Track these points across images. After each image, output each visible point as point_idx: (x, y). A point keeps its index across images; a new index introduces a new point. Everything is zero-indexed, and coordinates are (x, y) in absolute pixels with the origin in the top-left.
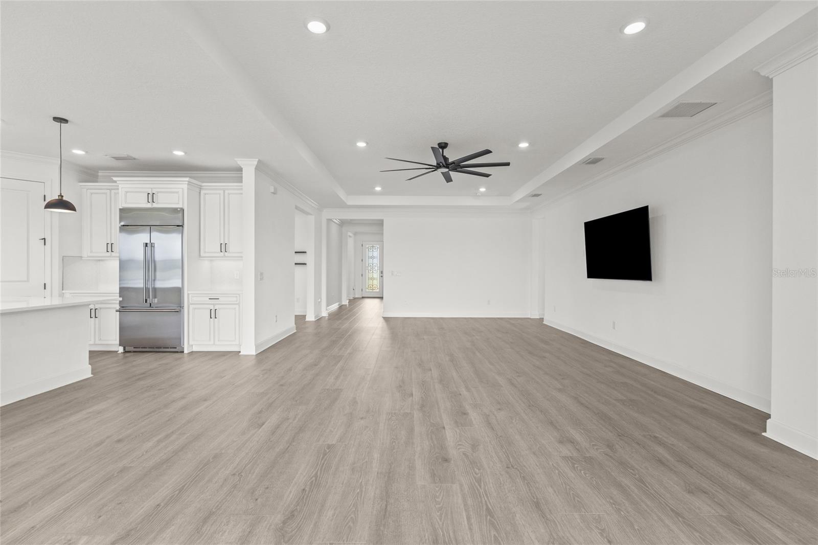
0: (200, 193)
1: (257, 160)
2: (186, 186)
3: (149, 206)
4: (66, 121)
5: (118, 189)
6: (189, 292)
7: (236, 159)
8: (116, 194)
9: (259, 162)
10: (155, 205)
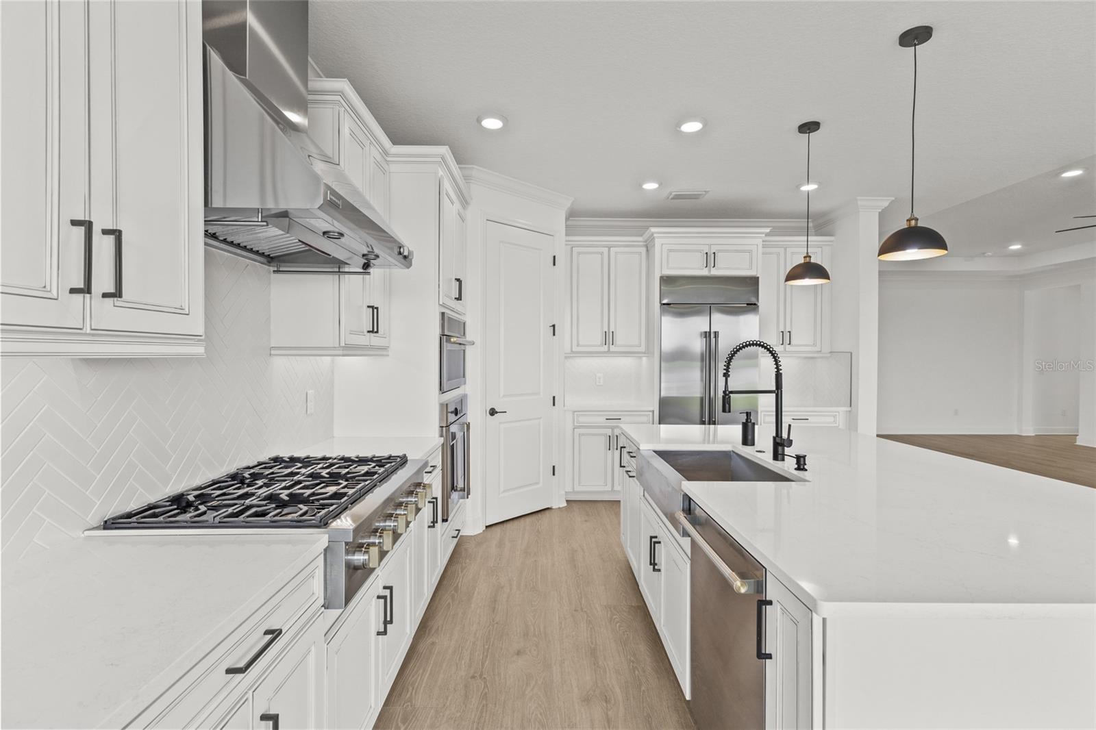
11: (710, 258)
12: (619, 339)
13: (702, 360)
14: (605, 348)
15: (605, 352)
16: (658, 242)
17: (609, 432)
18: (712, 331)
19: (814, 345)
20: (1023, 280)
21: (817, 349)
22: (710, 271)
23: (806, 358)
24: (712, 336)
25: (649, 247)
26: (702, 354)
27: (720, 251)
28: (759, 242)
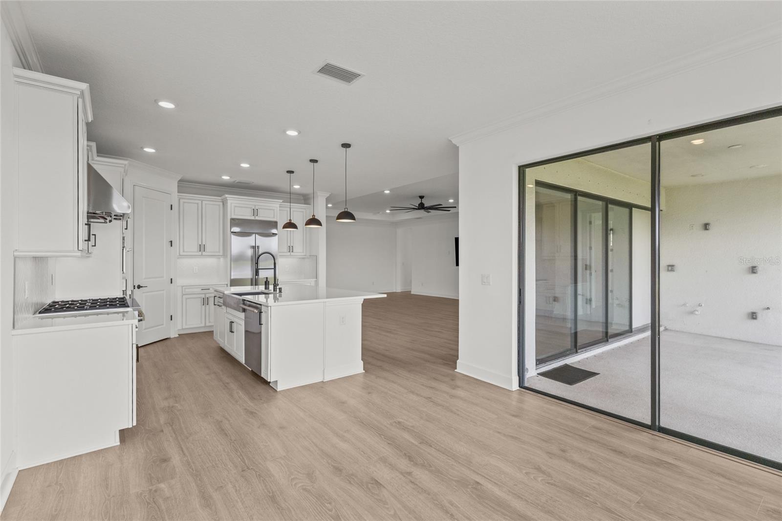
11: (255, 212)
12: (207, 249)
13: (252, 260)
14: (200, 253)
15: (200, 255)
16: (229, 202)
17: (203, 296)
18: (257, 245)
19: (303, 252)
20: (396, 224)
21: (305, 254)
22: (255, 217)
23: (300, 258)
24: (257, 248)
25: (224, 203)
26: (252, 256)
27: (259, 209)
28: (278, 206)
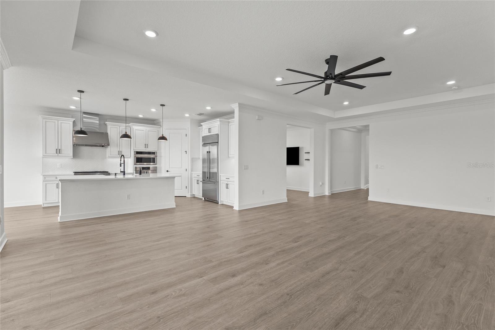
0: (229, 125)
1: (238, 103)
2: (219, 122)
3: (209, 134)
4: (164, 105)
5: (202, 129)
6: (221, 175)
7: (231, 105)
8: (202, 131)
9: (239, 104)
10: (211, 134)
